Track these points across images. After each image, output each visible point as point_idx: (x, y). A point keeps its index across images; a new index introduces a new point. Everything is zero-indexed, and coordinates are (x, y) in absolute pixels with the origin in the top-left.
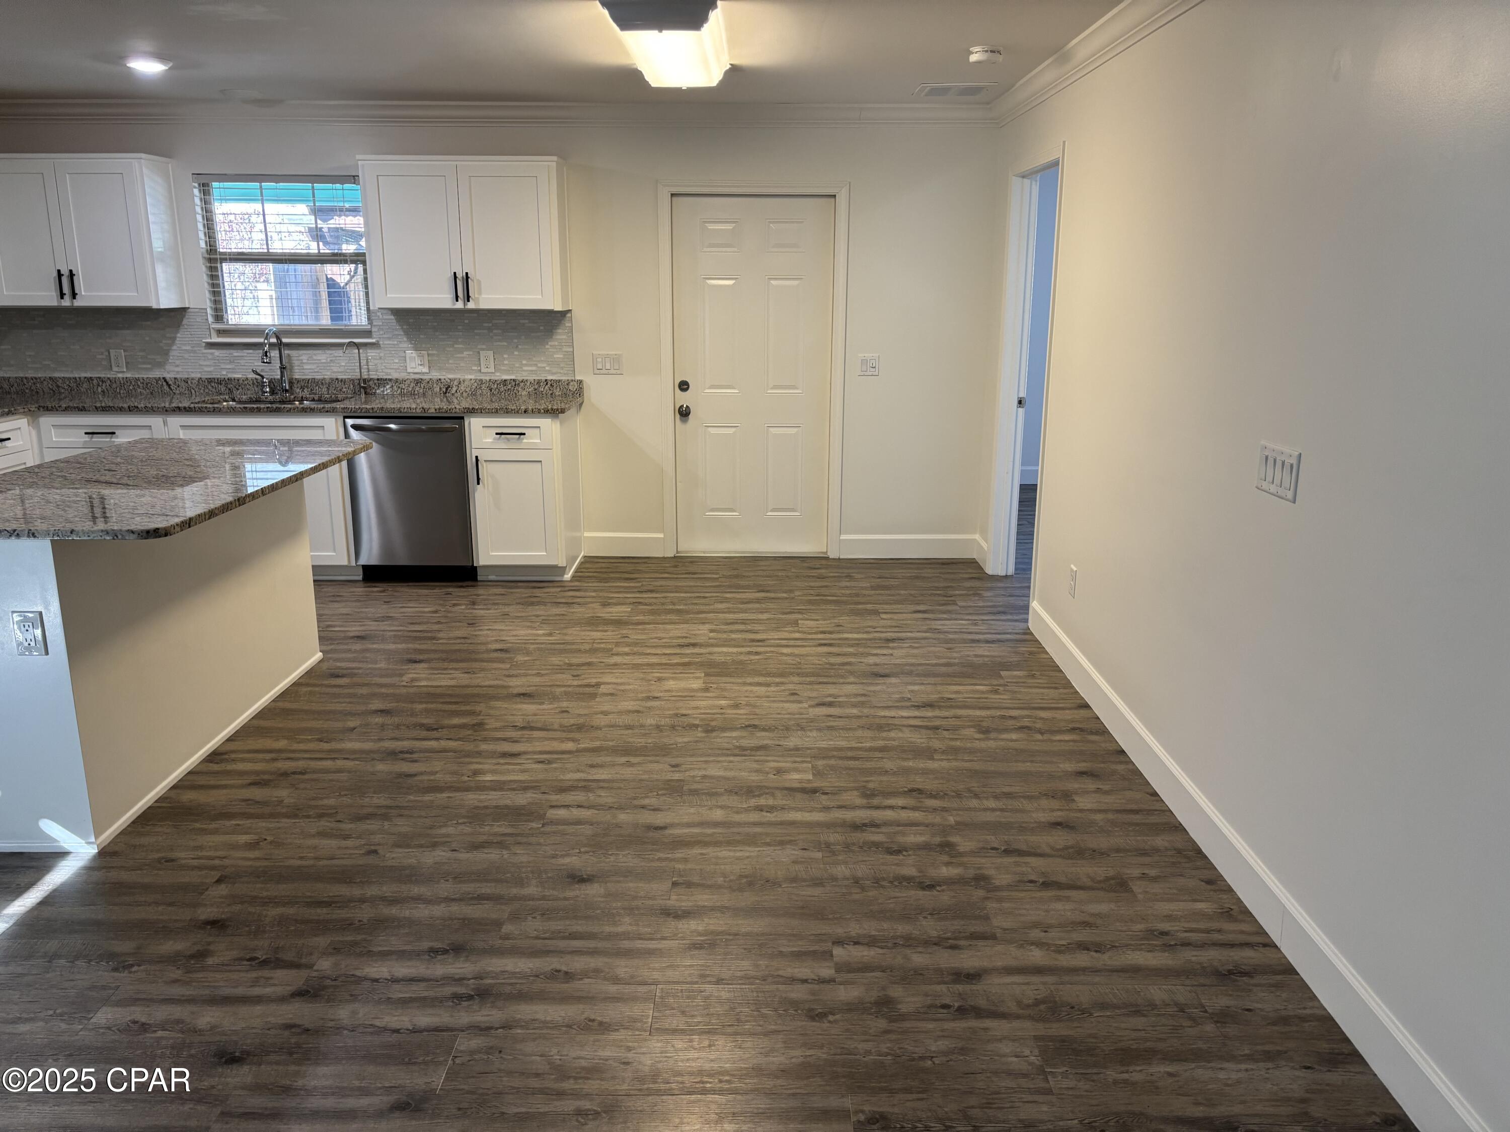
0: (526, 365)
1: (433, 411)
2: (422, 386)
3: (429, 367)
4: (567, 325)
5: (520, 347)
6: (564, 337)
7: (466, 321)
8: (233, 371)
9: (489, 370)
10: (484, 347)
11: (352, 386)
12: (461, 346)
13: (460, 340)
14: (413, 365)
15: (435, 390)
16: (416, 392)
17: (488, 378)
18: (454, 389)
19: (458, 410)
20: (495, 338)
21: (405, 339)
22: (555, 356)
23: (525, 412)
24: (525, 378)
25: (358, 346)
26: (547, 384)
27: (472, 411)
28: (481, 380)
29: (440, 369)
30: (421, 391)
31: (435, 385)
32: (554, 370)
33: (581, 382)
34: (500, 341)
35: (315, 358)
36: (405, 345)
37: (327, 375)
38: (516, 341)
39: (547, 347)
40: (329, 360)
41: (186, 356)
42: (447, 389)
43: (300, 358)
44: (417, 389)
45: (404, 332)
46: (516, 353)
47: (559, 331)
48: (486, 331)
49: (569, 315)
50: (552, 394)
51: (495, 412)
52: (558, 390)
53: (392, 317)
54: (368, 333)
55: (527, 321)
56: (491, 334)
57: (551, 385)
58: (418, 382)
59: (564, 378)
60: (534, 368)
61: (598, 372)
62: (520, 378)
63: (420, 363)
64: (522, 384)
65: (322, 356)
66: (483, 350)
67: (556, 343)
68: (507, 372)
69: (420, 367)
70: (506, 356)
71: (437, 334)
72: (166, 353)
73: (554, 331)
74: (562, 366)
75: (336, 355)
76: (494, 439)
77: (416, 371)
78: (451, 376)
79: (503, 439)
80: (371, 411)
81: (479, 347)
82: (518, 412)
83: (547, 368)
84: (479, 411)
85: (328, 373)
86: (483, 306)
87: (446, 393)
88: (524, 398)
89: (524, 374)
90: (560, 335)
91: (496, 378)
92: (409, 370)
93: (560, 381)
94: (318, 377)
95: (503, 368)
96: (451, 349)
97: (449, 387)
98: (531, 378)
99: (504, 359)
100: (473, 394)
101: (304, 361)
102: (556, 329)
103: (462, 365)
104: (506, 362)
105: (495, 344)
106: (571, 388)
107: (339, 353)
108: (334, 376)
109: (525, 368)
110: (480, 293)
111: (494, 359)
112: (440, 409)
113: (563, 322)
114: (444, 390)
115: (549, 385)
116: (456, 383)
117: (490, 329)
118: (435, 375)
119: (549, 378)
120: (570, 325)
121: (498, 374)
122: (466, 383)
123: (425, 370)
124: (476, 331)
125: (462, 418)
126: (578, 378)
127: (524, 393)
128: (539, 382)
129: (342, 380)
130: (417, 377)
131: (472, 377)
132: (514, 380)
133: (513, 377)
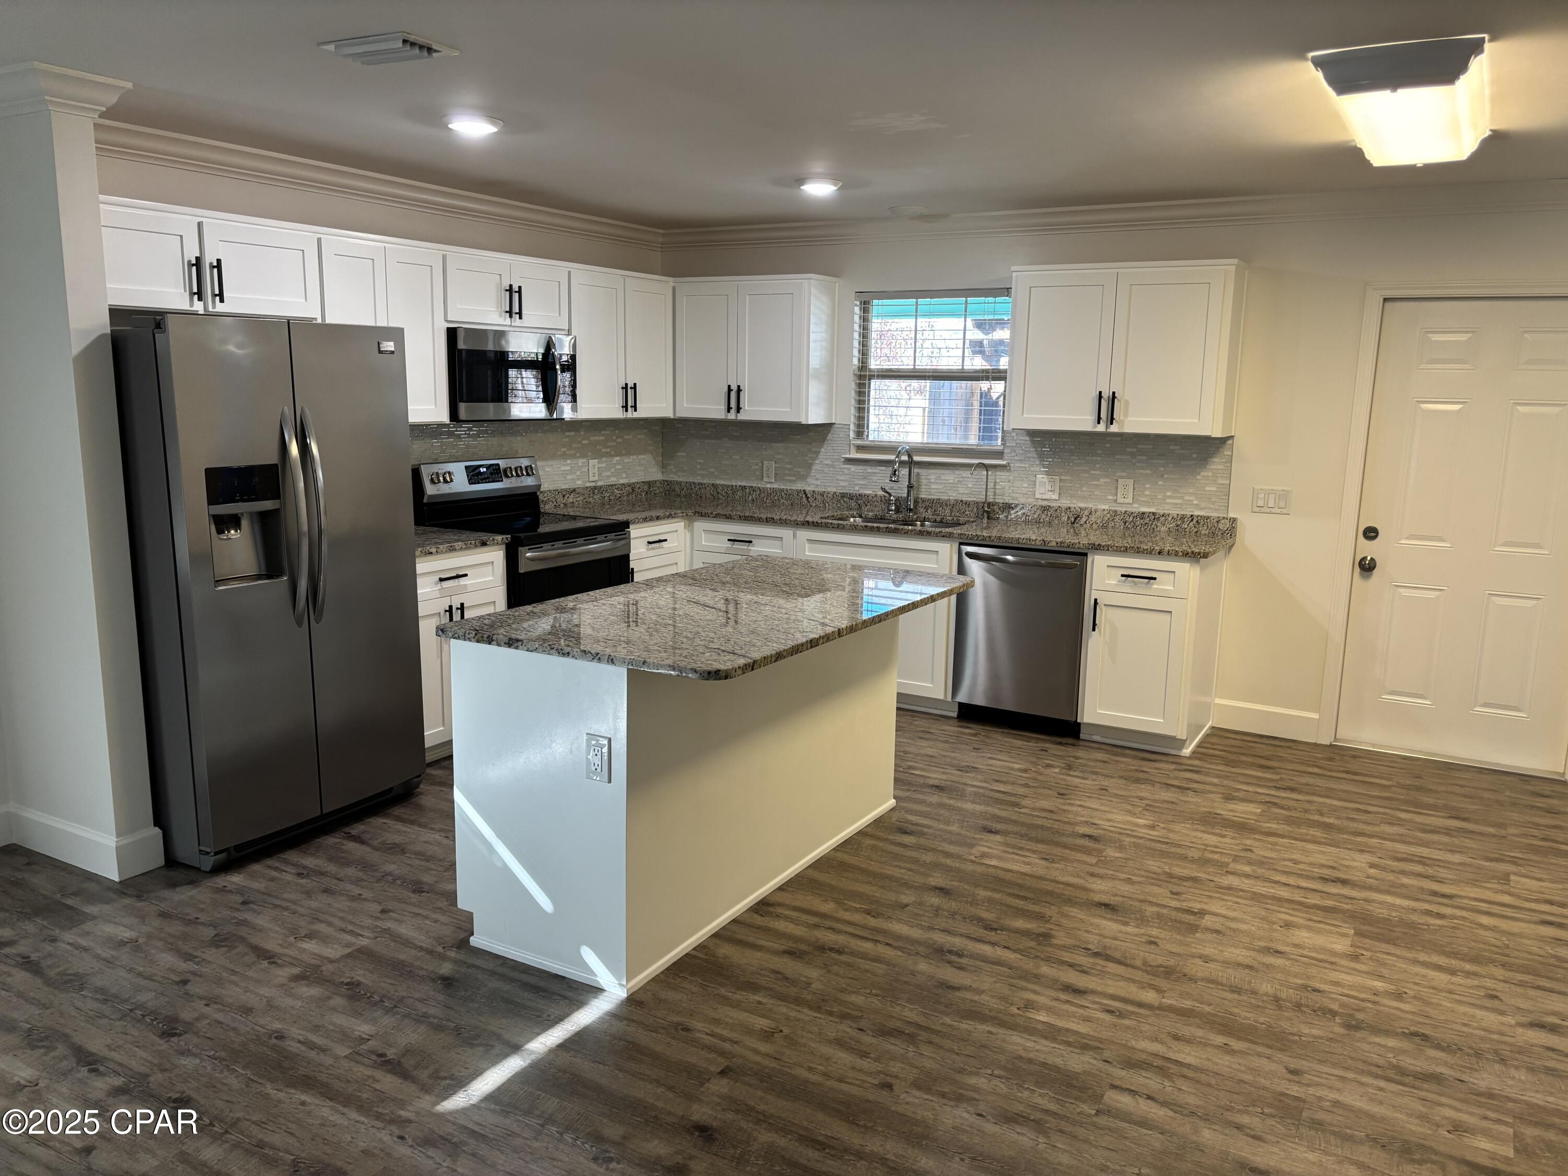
0: (1169, 497)
1: (1054, 544)
2: (1049, 513)
3: (1060, 494)
4: (1226, 453)
5: (1166, 476)
6: (1221, 467)
7: (1108, 445)
8: (864, 486)
9: (1127, 501)
10: (1124, 474)
11: (975, 509)
12: (1097, 472)
13: (1098, 466)
14: (1042, 490)
15: (1063, 519)
16: (1042, 520)
17: (1123, 510)
18: (1084, 519)
19: (1081, 545)
20: (1138, 464)
21: (1038, 462)
22: (1207, 489)
23: (1159, 553)
24: (1167, 512)
25: (987, 467)
26: (1192, 520)
27: (1097, 548)
28: (1116, 511)
29: (1072, 496)
30: (1047, 519)
31: (1063, 514)
32: (1203, 505)
33: (1234, 520)
34: (1143, 468)
35: (943, 477)
36: (1037, 469)
37: (953, 496)
38: (1162, 469)
39: (1198, 477)
40: (956, 480)
41: (826, 470)
42: (1076, 519)
43: (929, 477)
44: (1044, 516)
45: (1037, 454)
46: (1160, 483)
47: (1216, 460)
48: (1128, 457)
49: (1230, 442)
50: (1197, 532)
51: (1124, 551)
52: (1205, 528)
53: (1027, 438)
54: (999, 454)
55: (1178, 447)
56: (1134, 461)
57: (1197, 522)
58: (1045, 509)
59: (1214, 514)
60: (1179, 501)
61: (1258, 509)
62: (1161, 512)
63: (1050, 489)
64: (1162, 519)
65: (949, 477)
66: (1122, 477)
67: (1210, 474)
68: (1147, 504)
69: (1050, 493)
70: (1147, 486)
71: (1073, 458)
72: (809, 467)
73: (1209, 460)
74: (1213, 500)
75: (964, 475)
76: (1119, 581)
77: (1044, 497)
78: (1082, 505)
79: (1130, 582)
80: (988, 539)
81: (1118, 474)
82: (1151, 553)
83: (1195, 502)
84: (1106, 548)
85: (954, 495)
86: (1128, 429)
87: (1074, 523)
88: (1163, 535)
89: (1167, 507)
90: (1216, 464)
91: (1133, 510)
92: (1038, 496)
93: (1208, 518)
94: (944, 497)
95: (1143, 499)
96: (1086, 475)
97: (1078, 516)
98: (1174, 512)
99: (1146, 489)
100: (1104, 526)
101: (932, 480)
102: (1211, 458)
103: (1097, 493)
104: (1147, 493)
105: (1137, 471)
106: (1221, 526)
107: (966, 473)
108: (960, 498)
109: (1168, 501)
110: (1126, 415)
111: (1134, 489)
112: (1062, 542)
113: (1221, 450)
114: (1073, 519)
115: (1195, 521)
116: (1086, 513)
117: (1133, 455)
118: (1065, 503)
119: (1196, 513)
120: (1230, 453)
121: (1136, 506)
122: (1098, 513)
123: (1055, 497)
124: (1117, 457)
125: (1086, 555)
126: (1232, 515)
127: (1164, 529)
128: (1183, 518)
129: (966, 503)
130: (1045, 503)
131: (1106, 507)
132: (1154, 514)
133: (1153, 510)
